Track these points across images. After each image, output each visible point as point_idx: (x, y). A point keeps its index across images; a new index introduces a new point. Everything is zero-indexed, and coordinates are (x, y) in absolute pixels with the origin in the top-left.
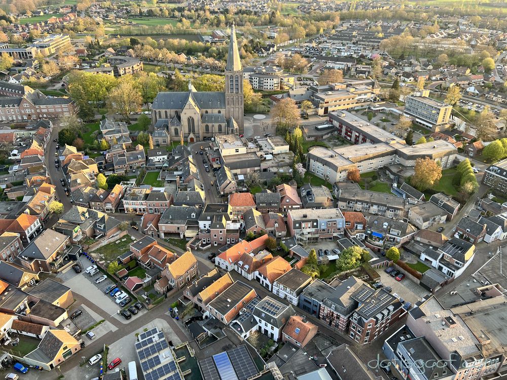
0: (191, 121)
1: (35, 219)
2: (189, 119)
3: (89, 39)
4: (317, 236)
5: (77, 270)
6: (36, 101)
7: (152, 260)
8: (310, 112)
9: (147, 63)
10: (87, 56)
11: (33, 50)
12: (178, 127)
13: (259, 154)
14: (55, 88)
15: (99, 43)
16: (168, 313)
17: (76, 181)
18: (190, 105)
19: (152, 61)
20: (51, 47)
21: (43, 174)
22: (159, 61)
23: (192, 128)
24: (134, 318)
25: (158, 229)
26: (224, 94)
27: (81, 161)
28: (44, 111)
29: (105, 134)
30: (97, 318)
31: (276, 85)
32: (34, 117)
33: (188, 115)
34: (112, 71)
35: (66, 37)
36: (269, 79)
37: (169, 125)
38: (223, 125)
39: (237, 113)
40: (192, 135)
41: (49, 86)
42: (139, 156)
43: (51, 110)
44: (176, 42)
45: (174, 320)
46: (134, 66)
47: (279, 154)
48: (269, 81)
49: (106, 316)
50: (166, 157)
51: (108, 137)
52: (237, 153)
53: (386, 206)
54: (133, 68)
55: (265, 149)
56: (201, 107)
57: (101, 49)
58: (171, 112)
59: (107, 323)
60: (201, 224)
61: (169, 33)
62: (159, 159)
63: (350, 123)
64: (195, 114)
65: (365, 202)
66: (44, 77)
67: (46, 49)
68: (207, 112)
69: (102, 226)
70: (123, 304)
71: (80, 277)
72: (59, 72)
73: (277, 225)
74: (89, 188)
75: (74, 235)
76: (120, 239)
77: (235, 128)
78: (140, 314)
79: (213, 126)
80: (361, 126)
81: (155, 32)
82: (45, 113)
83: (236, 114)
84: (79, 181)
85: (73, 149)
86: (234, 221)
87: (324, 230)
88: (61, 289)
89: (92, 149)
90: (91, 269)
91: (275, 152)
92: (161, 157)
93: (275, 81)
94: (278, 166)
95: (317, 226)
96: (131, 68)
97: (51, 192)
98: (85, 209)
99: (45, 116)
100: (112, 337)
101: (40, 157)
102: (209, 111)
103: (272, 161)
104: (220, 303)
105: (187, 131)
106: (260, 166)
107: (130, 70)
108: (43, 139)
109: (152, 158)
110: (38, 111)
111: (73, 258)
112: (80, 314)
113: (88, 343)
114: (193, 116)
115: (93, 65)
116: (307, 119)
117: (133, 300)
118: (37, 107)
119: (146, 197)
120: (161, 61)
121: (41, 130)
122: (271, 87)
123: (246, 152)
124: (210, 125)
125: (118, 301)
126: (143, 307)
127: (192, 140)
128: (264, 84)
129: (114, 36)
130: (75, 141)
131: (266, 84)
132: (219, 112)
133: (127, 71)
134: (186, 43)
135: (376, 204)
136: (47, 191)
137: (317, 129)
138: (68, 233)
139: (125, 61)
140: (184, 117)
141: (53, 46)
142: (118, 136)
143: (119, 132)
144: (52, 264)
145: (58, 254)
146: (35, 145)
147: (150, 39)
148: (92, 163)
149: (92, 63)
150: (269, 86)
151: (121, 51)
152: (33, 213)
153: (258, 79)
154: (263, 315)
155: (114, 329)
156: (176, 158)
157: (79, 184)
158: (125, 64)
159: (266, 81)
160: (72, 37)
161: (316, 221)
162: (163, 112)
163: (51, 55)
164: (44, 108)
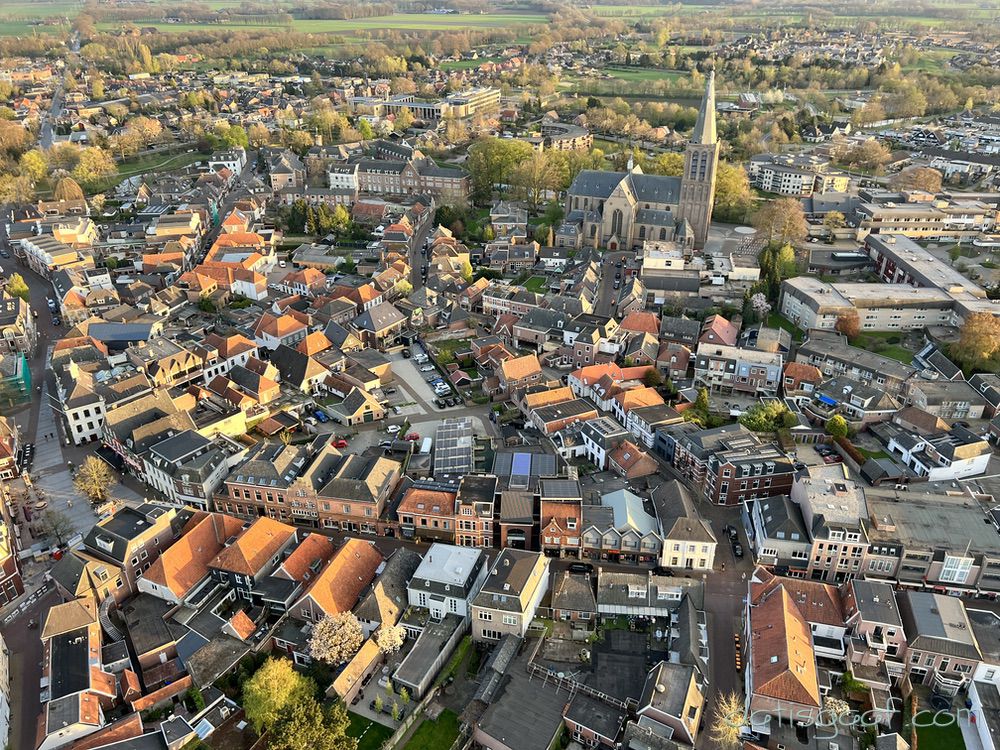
0: (618, 215)
1: (378, 295)
2: (615, 213)
3: (527, 96)
4: (730, 385)
5: (405, 355)
6: (424, 169)
7: (491, 361)
8: (840, 233)
9: (602, 137)
10: (516, 122)
11: (444, 107)
12: (596, 224)
13: (703, 274)
14: (455, 161)
15: (540, 103)
16: (487, 415)
17: (436, 266)
18: (621, 190)
19: (611, 136)
20: (470, 105)
21: (403, 254)
22: (621, 136)
23: (617, 228)
24: (447, 409)
25: (511, 332)
26: (679, 181)
27: (450, 246)
28: (429, 184)
29: (495, 221)
30: (409, 399)
31: (804, 187)
32: (415, 192)
33: (615, 207)
34: (542, 144)
35: (496, 91)
36: (793, 175)
37: (585, 220)
38: (669, 229)
39: (697, 212)
40: (614, 239)
41: (448, 158)
42: (527, 253)
43: (439, 185)
44: (660, 107)
45: (491, 422)
46: (577, 140)
47: (739, 280)
48: (793, 177)
49: (418, 400)
50: (564, 261)
51: (497, 225)
52: (669, 267)
53: (873, 371)
54: (574, 141)
55: (717, 269)
56: (638, 196)
57: (540, 112)
58: (594, 201)
59: (419, 406)
60: (568, 335)
61: (662, 94)
62: (553, 263)
63: (897, 254)
64: (626, 205)
65: (841, 361)
66: (446, 144)
67: (462, 107)
68: (647, 207)
69: (448, 314)
70: (442, 396)
71: (407, 362)
72: (467, 139)
73: (674, 359)
74: (449, 276)
75: (414, 317)
76: (465, 338)
77: (687, 236)
78: (456, 408)
79: (652, 229)
80: (914, 259)
81: (637, 92)
82: (430, 188)
83: (694, 216)
84: (440, 267)
85: (448, 233)
86: (612, 341)
87: (744, 379)
88: (381, 361)
89: (472, 239)
90: (420, 356)
91: (732, 276)
92: (558, 261)
93: (805, 179)
94: (728, 297)
95: (733, 371)
96: (571, 142)
97: (405, 273)
98: (435, 294)
99: (429, 192)
100: (418, 418)
101: (406, 235)
102: (652, 205)
103: (723, 288)
104: (547, 413)
105: (609, 232)
106: (698, 291)
107: (568, 145)
108: (417, 218)
109: (544, 260)
110: (423, 184)
111: (405, 342)
112: (393, 392)
113: (392, 416)
114: (622, 208)
115: (518, 134)
116: (831, 243)
117: (454, 395)
118: (422, 178)
119: (512, 296)
120: (627, 136)
121: (418, 206)
122: (796, 190)
123: (682, 268)
124: (648, 227)
125: (437, 391)
126: (462, 402)
127: (614, 245)
128: (783, 183)
129: (569, 94)
130: (454, 224)
131: (786, 184)
132: (668, 209)
133: (564, 146)
134: (678, 111)
135: (857, 366)
136: (401, 269)
137: (834, 258)
138: (406, 312)
139: (567, 131)
140: (608, 209)
141: (472, 104)
142: (510, 225)
143: (514, 220)
144: (381, 340)
145: (390, 332)
146: (405, 220)
147: (620, 101)
148: (464, 252)
149: (518, 130)
150: (791, 187)
151: (567, 117)
152: (378, 288)
153: (773, 173)
154: (592, 432)
155: (423, 412)
156: (577, 262)
157: (440, 271)
158: (565, 135)
159: (787, 178)
160: (504, 93)
161: (734, 363)
162: (582, 199)
163: (468, 116)
164: (430, 181)
